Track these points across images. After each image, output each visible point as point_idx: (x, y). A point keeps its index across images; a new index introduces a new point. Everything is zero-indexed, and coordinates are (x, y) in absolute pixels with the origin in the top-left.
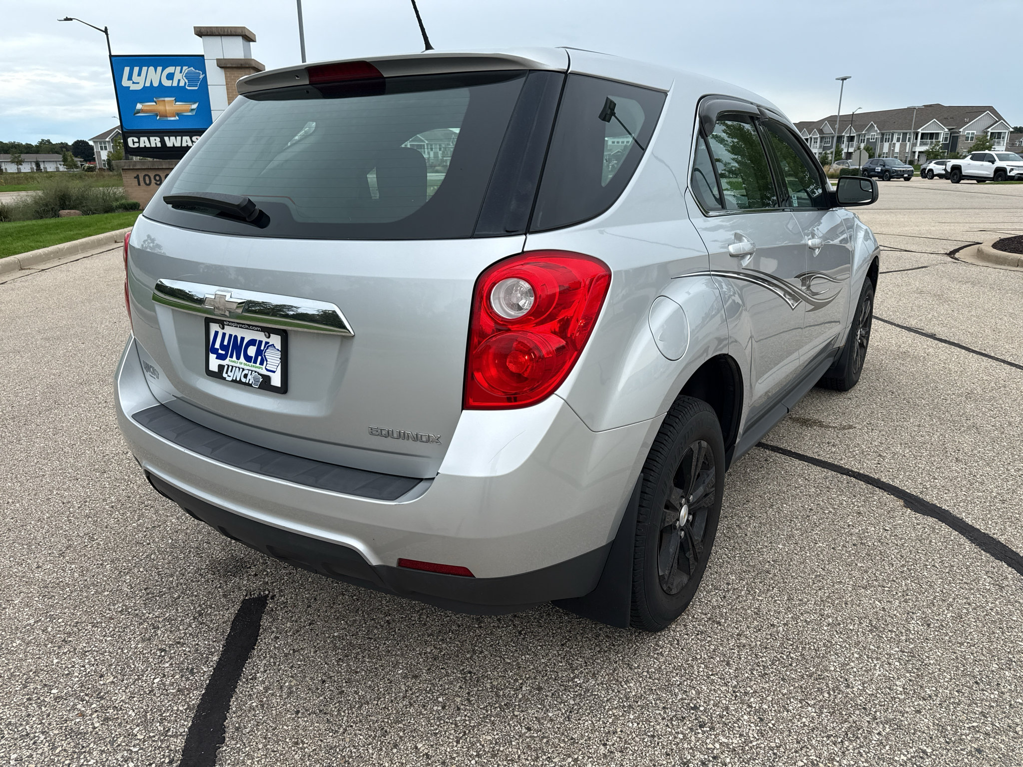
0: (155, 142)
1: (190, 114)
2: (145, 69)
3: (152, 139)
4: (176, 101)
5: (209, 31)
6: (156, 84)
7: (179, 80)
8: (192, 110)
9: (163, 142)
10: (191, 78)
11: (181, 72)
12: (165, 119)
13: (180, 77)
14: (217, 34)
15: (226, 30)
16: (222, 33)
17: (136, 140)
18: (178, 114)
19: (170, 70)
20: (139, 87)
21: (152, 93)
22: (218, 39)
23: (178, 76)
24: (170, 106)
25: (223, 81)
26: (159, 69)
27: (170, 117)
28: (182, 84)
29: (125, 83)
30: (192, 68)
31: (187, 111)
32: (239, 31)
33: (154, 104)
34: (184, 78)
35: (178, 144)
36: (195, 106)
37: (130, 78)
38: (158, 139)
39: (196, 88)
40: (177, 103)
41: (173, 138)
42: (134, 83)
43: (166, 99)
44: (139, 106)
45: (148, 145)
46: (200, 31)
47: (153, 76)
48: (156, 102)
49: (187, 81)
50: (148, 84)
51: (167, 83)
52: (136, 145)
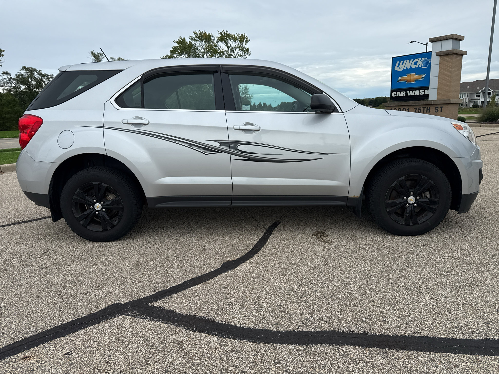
0: (403, 94)
1: (421, 80)
2: (405, 61)
3: (402, 92)
4: (416, 74)
5: (436, 39)
6: (408, 68)
7: (419, 65)
8: (423, 78)
9: (406, 94)
10: (425, 63)
11: (421, 61)
12: (410, 83)
13: (420, 62)
14: (440, 40)
15: (444, 37)
16: (442, 39)
17: (395, 93)
18: (416, 80)
19: (416, 60)
20: (401, 70)
21: (407, 72)
22: (440, 42)
23: (419, 62)
24: (413, 76)
25: (438, 62)
26: (412, 60)
27: (412, 82)
28: (420, 66)
29: (396, 68)
30: (426, 58)
31: (420, 79)
32: (451, 37)
33: (406, 76)
34: (422, 63)
35: (413, 94)
36: (424, 76)
37: (398, 66)
38: (405, 92)
39: (426, 67)
40: (416, 75)
41: (411, 92)
42: (400, 68)
43: (412, 74)
44: (400, 78)
45: (400, 95)
46: (432, 40)
47: (408, 64)
48: (407, 76)
49: (423, 64)
50: (405, 68)
51: (413, 66)
52: (395, 95)
